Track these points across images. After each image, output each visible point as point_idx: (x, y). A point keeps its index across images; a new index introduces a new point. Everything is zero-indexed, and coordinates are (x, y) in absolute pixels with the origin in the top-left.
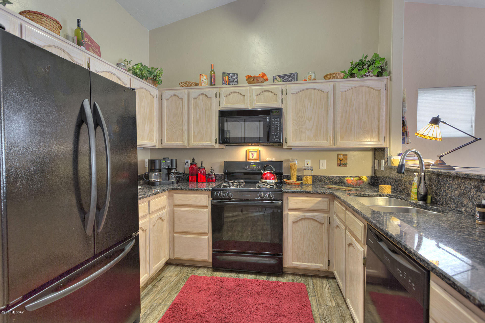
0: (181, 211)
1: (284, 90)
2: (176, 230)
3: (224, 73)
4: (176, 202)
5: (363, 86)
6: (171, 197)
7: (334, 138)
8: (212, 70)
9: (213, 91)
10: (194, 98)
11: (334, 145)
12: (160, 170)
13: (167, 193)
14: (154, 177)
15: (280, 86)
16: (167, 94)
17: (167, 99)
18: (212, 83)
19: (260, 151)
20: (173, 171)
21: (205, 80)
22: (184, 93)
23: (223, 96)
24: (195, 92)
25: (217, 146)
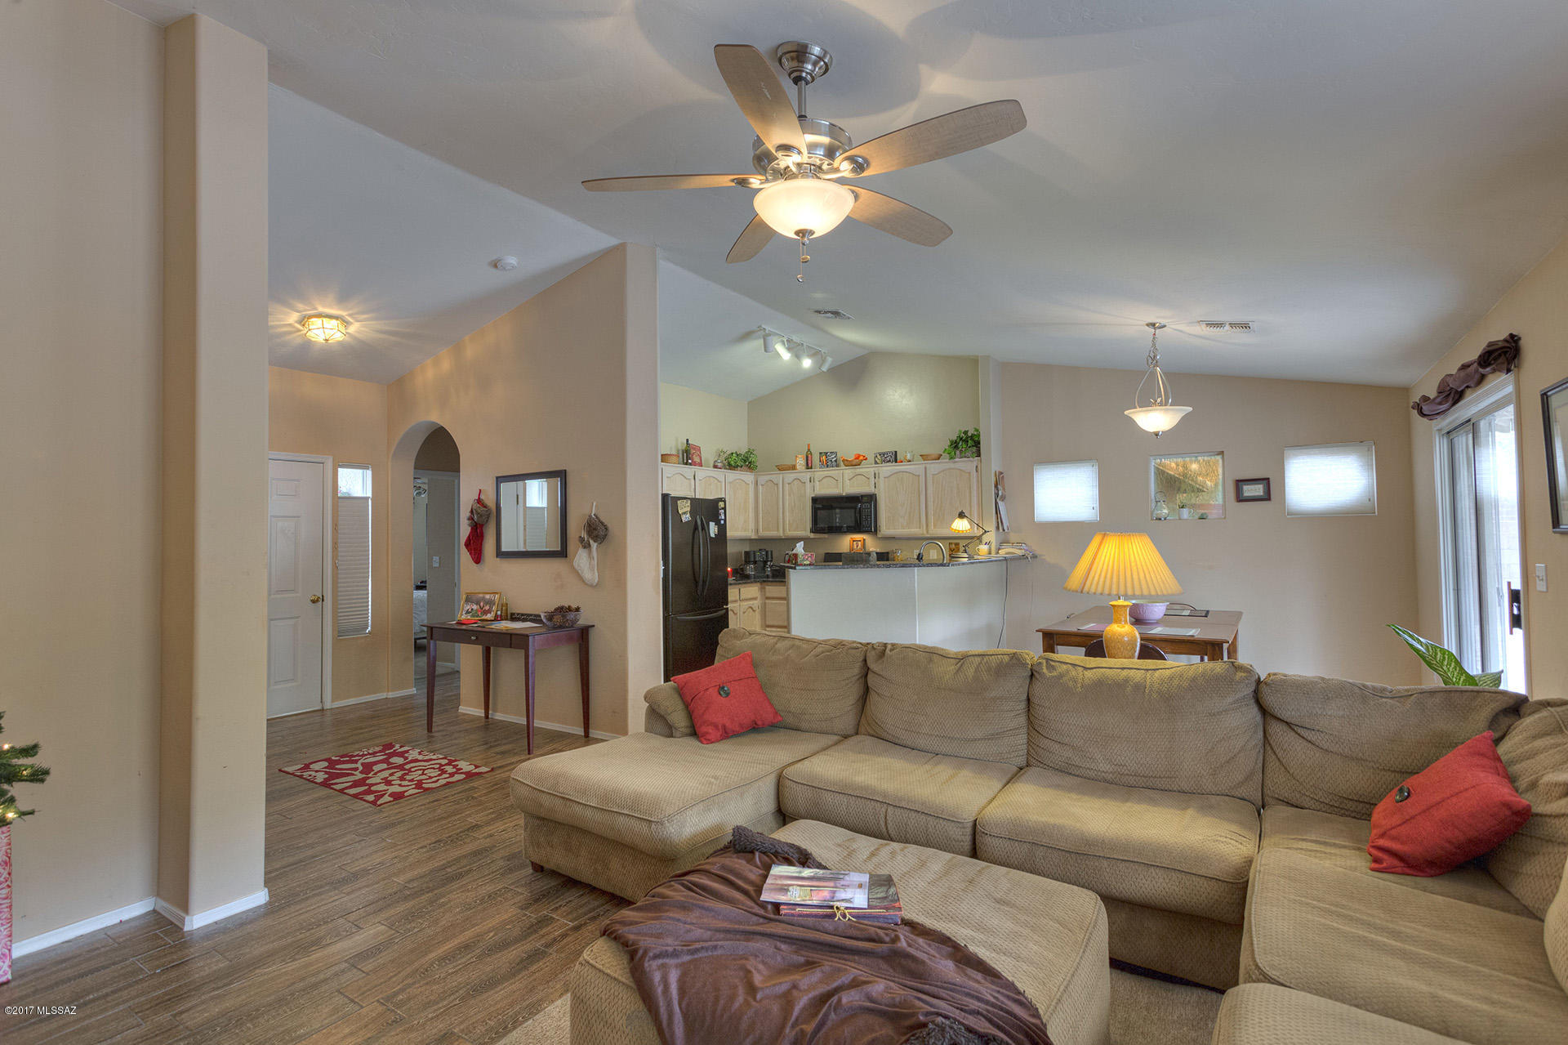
0: (772, 603)
1: (877, 472)
2: (768, 623)
3: (821, 453)
4: (768, 595)
5: (953, 469)
6: (762, 589)
7: (927, 526)
8: (809, 450)
9: (807, 475)
10: (789, 484)
11: (927, 532)
12: (755, 562)
13: (759, 584)
14: (750, 570)
15: (872, 469)
16: (763, 479)
17: (762, 485)
18: (809, 466)
19: (864, 540)
20: (769, 563)
21: (800, 462)
22: (778, 477)
23: (816, 480)
24: (790, 476)
25: (812, 536)
